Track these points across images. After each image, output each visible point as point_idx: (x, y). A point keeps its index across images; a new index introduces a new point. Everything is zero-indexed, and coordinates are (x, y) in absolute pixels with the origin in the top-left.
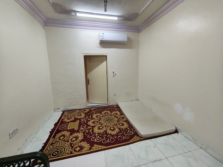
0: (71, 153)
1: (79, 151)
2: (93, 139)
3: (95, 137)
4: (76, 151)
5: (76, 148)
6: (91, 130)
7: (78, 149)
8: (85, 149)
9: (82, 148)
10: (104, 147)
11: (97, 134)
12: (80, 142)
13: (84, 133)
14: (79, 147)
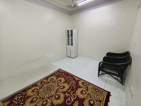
0: (89, 85)
1: (85, 83)
2: (74, 83)
3: (72, 84)
4: (86, 84)
5: (85, 85)
6: (70, 90)
7: (85, 84)
8: (82, 81)
9: (83, 83)
10: (74, 77)
11: (70, 85)
12: (81, 87)
13: (74, 93)
14: (84, 85)
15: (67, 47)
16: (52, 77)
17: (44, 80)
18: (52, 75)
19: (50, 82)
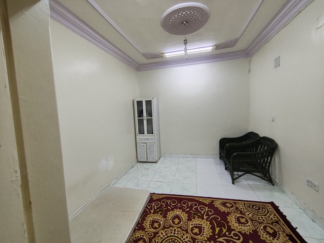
2: (210, 211)
8: (218, 203)
11: (205, 217)
13: (230, 229)
14: (228, 207)
15: (138, 138)
16: (150, 218)
17: (138, 234)
18: (145, 214)
19: (158, 233)
